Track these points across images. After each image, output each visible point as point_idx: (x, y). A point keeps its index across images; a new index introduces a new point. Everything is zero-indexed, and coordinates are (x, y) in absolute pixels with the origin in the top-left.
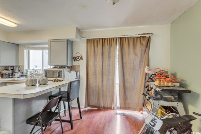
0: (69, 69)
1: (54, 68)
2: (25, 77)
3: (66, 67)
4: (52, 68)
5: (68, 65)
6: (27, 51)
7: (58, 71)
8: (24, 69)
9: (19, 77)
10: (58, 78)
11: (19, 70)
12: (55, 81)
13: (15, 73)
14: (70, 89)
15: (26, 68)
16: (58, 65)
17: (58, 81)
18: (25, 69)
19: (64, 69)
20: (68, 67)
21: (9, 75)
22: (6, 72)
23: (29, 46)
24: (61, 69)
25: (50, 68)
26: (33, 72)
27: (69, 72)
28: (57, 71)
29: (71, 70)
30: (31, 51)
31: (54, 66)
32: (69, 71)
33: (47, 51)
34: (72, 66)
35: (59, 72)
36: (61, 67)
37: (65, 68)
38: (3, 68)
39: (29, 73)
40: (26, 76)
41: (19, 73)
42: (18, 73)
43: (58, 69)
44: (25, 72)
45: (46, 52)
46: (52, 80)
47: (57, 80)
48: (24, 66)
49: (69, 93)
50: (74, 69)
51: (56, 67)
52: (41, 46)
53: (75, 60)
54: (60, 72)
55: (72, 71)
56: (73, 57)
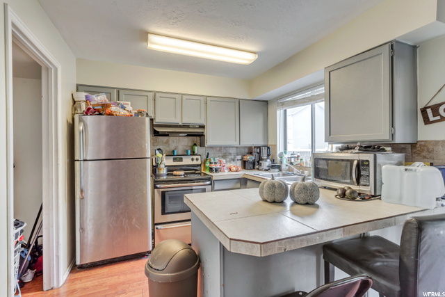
0: (398, 156)
1: (342, 150)
2: (277, 170)
3: (389, 149)
4: (334, 150)
5: (398, 140)
6: (282, 111)
7: (355, 163)
8: (276, 153)
9: (267, 168)
10: (355, 187)
11: (268, 155)
12: (343, 195)
13: (262, 160)
14: (417, 256)
15: (280, 149)
16: (356, 142)
17: (354, 196)
18: (278, 153)
19: (379, 155)
20: (397, 148)
21: (254, 164)
22: (248, 158)
23: (284, 100)
24: (368, 157)
25: (330, 150)
26: (292, 159)
27: (403, 168)
28: (351, 162)
29: (408, 161)
30: (289, 111)
31: (340, 145)
32: (399, 164)
33: (322, 104)
34: (413, 145)
35: (358, 166)
36: (367, 148)
37: (384, 150)
38: (247, 151)
39: (285, 162)
40: (279, 167)
41: (268, 160)
42: (266, 160)
43: (355, 156)
44: (279, 158)
45: (321, 107)
46: (335, 190)
47: (353, 192)
48: (276, 145)
49: (412, 271)
50: (424, 154)
51: (348, 148)
52: (308, 94)
53: (432, 118)
54: (362, 165)
55: (417, 163)
56: (421, 105)
